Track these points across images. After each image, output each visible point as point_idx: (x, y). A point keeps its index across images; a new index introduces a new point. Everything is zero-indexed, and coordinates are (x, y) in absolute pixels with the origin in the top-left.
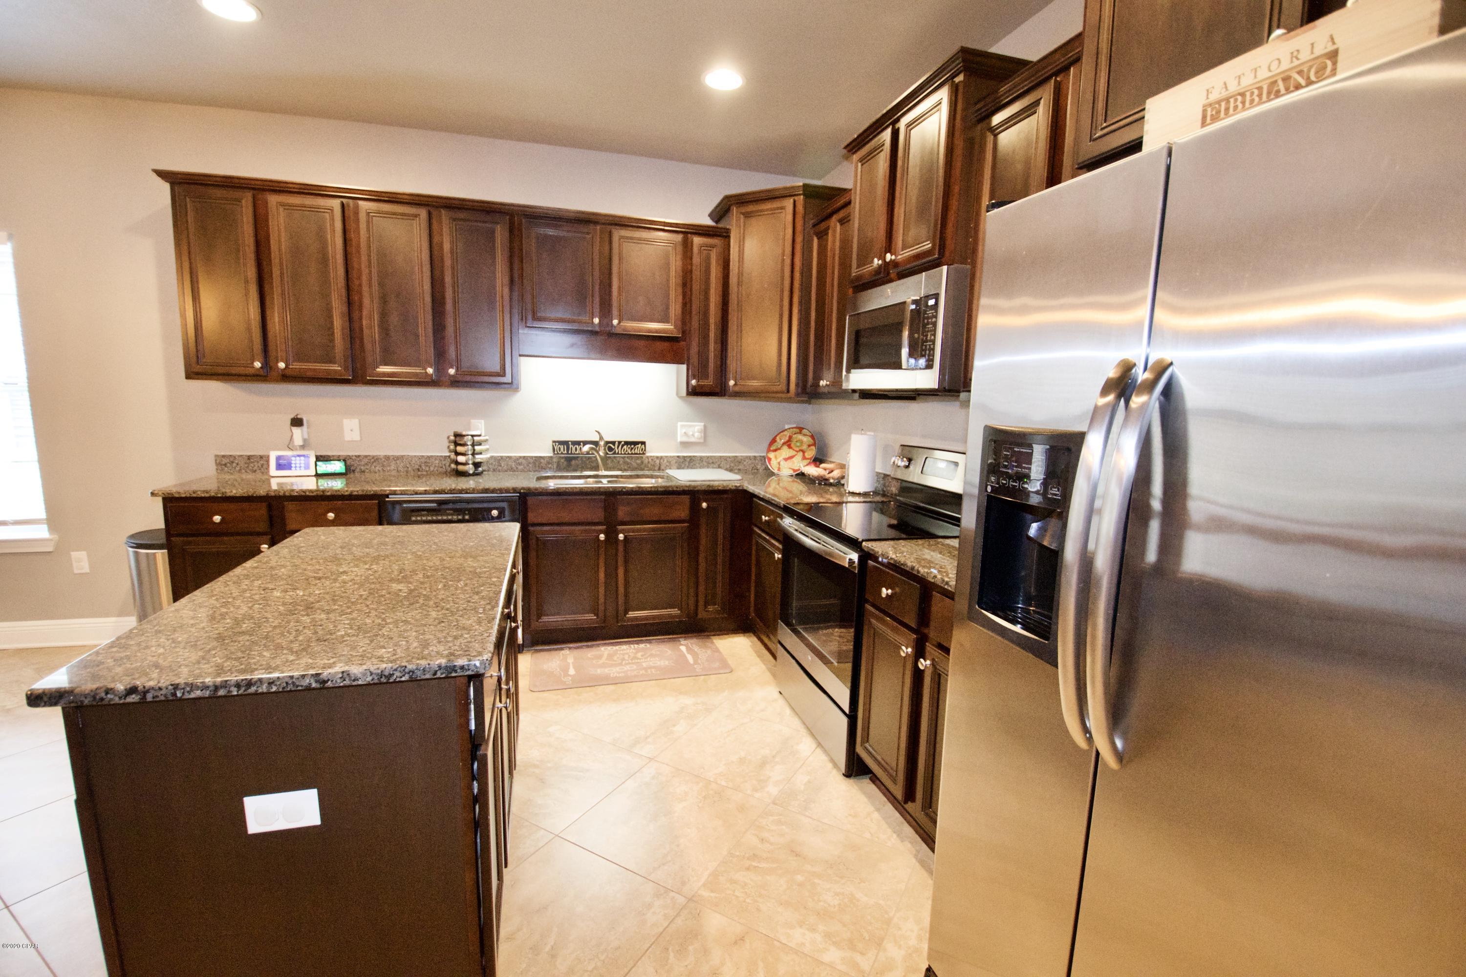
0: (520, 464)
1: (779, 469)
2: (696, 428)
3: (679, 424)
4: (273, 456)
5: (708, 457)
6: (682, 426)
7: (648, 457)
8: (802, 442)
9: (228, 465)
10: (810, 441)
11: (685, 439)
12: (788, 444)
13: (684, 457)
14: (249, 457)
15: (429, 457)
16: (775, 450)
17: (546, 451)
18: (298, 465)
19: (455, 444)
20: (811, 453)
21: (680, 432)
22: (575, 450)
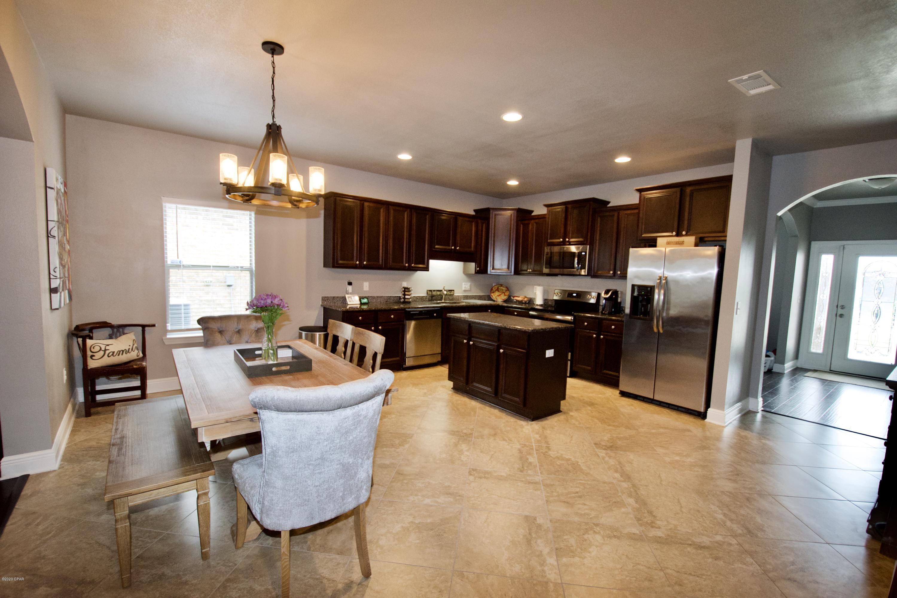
0: (418, 299)
1: (496, 299)
2: (468, 285)
3: (463, 283)
4: (347, 297)
5: (472, 295)
7: (455, 295)
8: (503, 290)
9: (326, 300)
10: (506, 289)
11: (465, 289)
12: (498, 290)
13: (465, 295)
14: (334, 297)
15: (390, 297)
16: (493, 293)
17: (424, 294)
18: (354, 300)
19: (404, 291)
20: (507, 293)
21: (463, 286)
22: (434, 293)
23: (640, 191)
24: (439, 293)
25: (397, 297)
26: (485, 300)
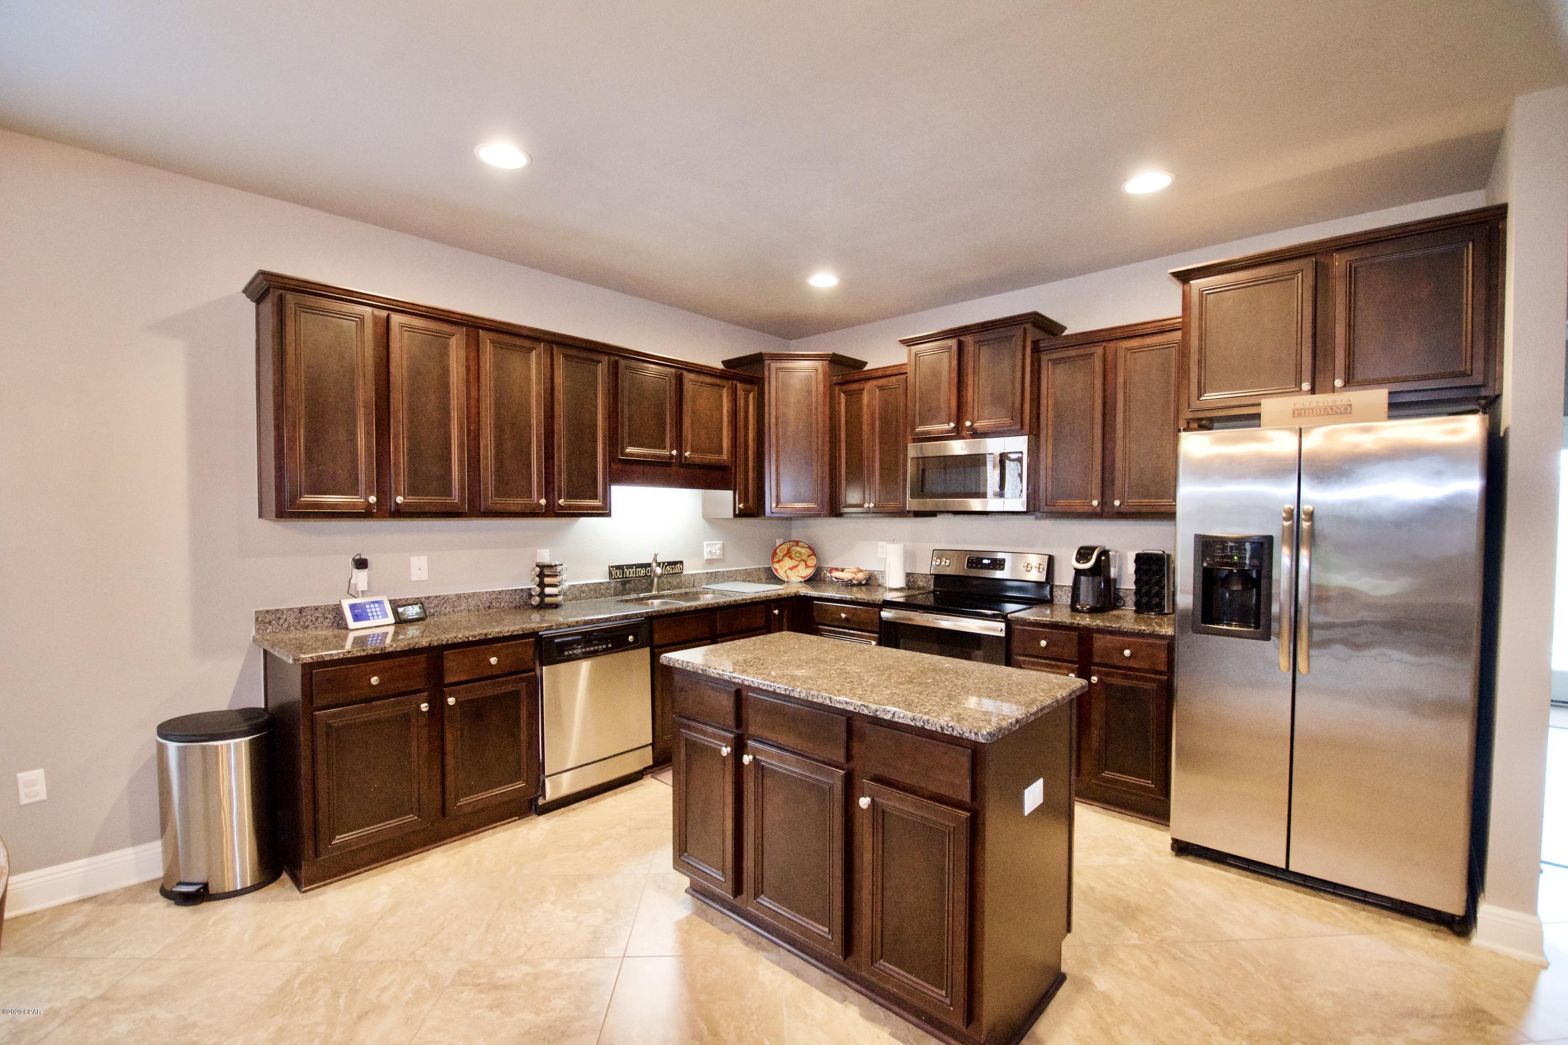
0: (583, 592)
1: (788, 577)
2: (718, 546)
3: (705, 543)
4: (346, 605)
5: (728, 572)
6: (708, 545)
7: (685, 575)
8: (800, 553)
9: (274, 622)
10: (810, 552)
11: (710, 557)
12: (788, 554)
13: (711, 573)
14: (301, 610)
15: (500, 592)
16: (779, 561)
17: (601, 576)
18: (375, 614)
19: (541, 575)
20: (812, 562)
21: (706, 550)
22: (630, 573)
23: (1184, 277)
24: (642, 572)
25: (522, 590)
26: (759, 581)
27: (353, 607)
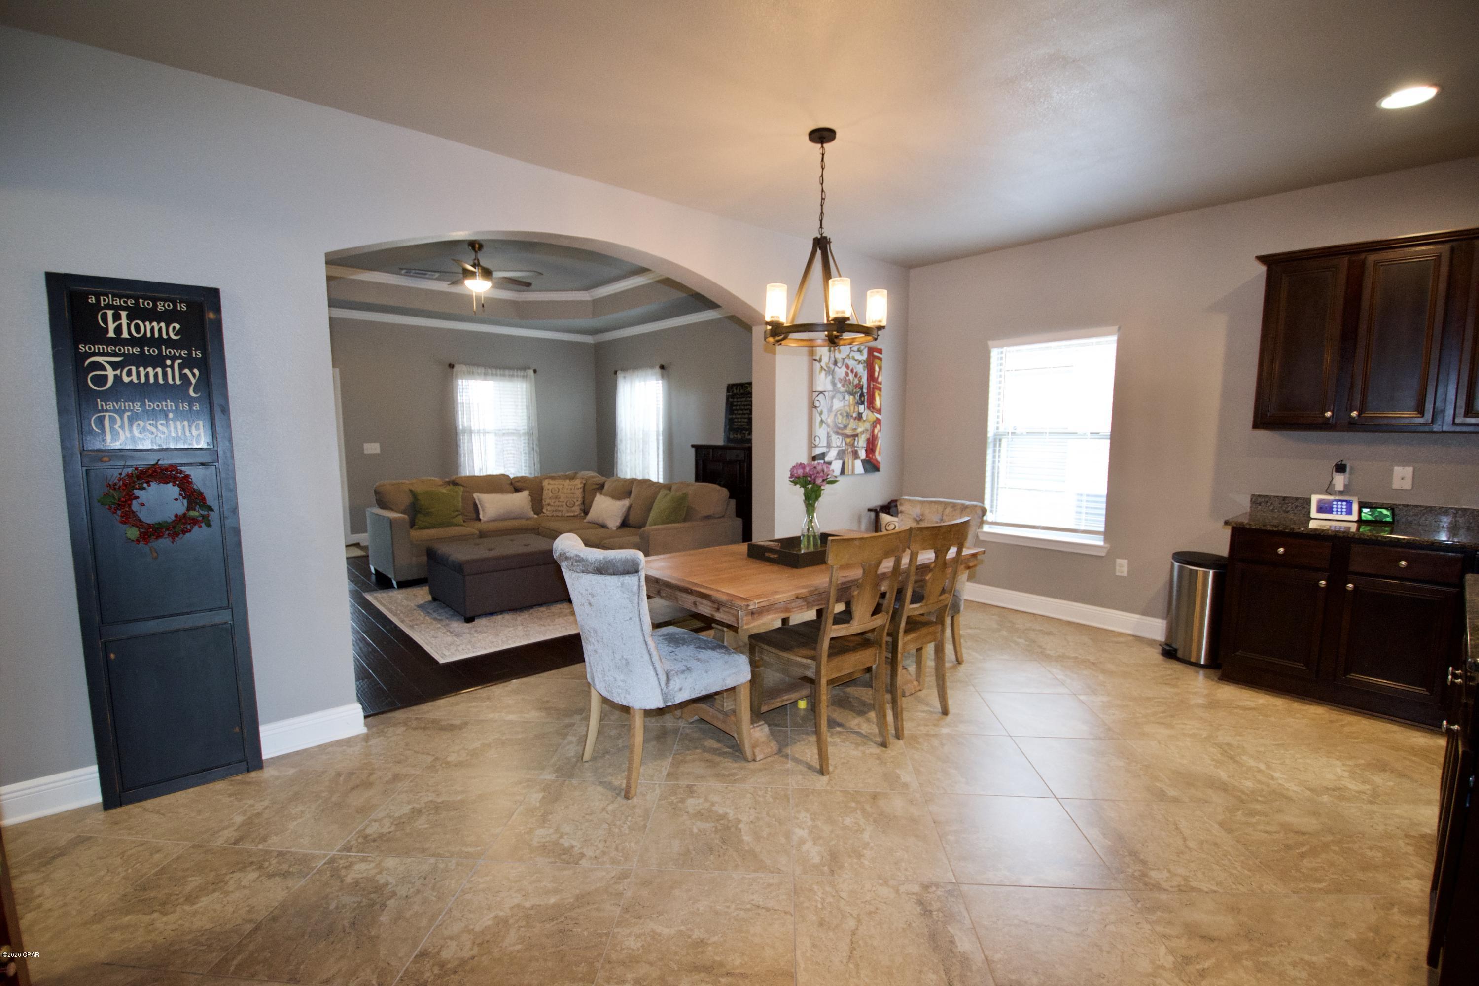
4: (1315, 499)
9: (1263, 504)
14: (1285, 498)
27: (1320, 502)
